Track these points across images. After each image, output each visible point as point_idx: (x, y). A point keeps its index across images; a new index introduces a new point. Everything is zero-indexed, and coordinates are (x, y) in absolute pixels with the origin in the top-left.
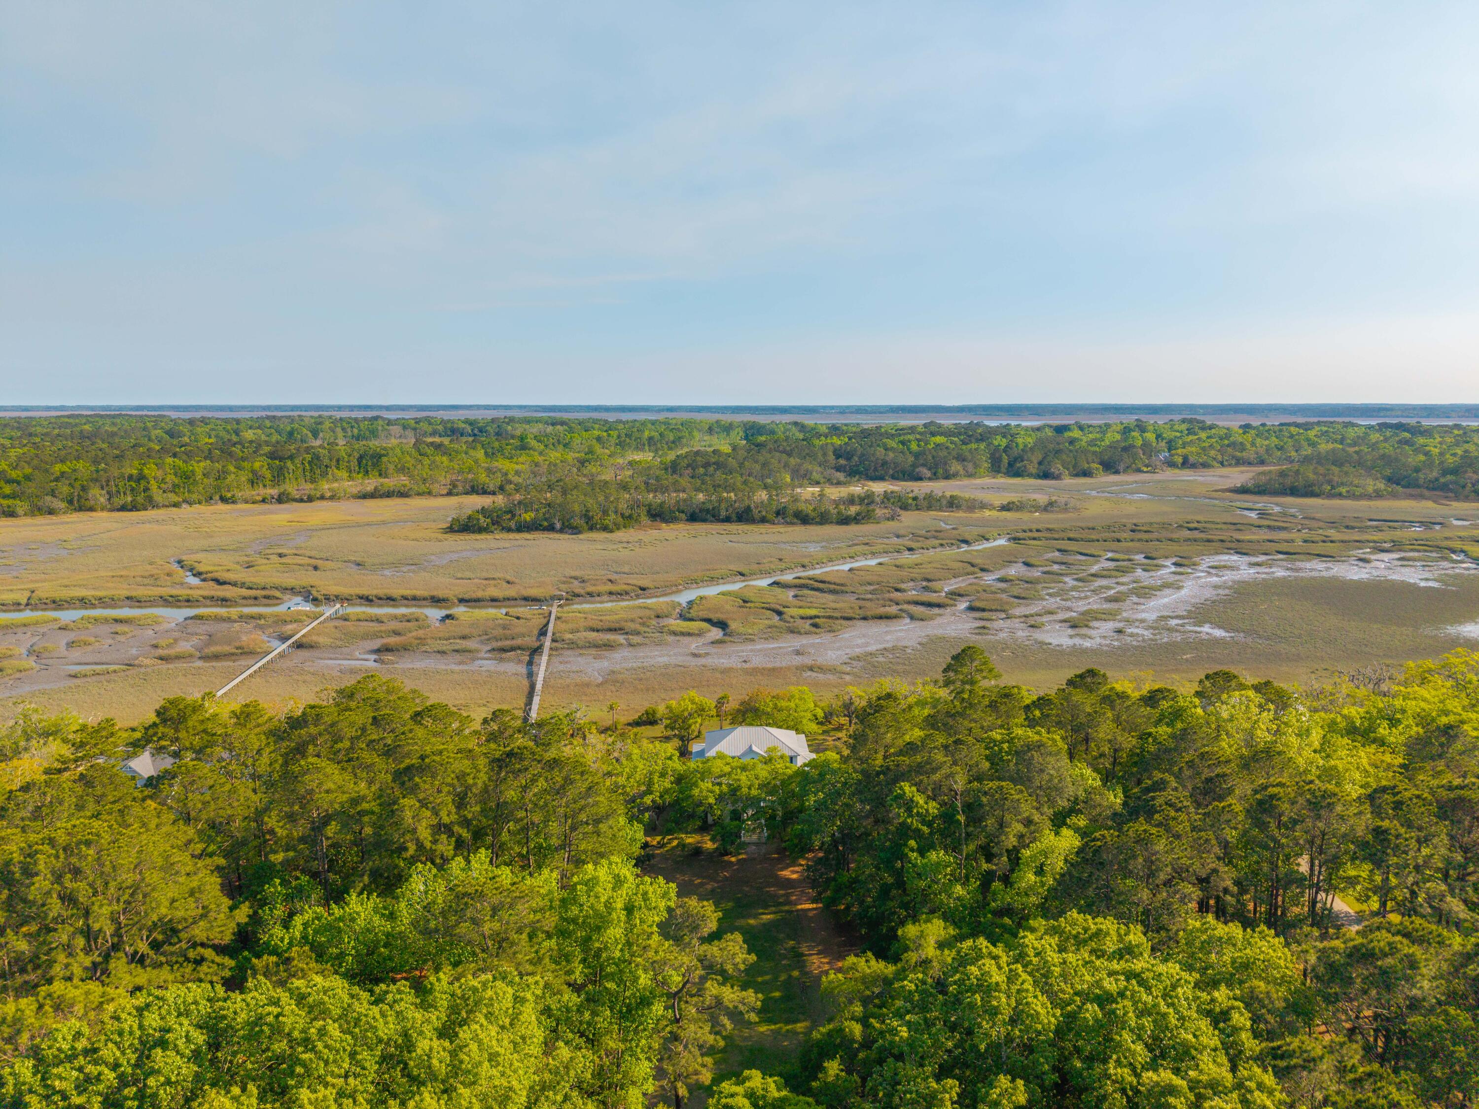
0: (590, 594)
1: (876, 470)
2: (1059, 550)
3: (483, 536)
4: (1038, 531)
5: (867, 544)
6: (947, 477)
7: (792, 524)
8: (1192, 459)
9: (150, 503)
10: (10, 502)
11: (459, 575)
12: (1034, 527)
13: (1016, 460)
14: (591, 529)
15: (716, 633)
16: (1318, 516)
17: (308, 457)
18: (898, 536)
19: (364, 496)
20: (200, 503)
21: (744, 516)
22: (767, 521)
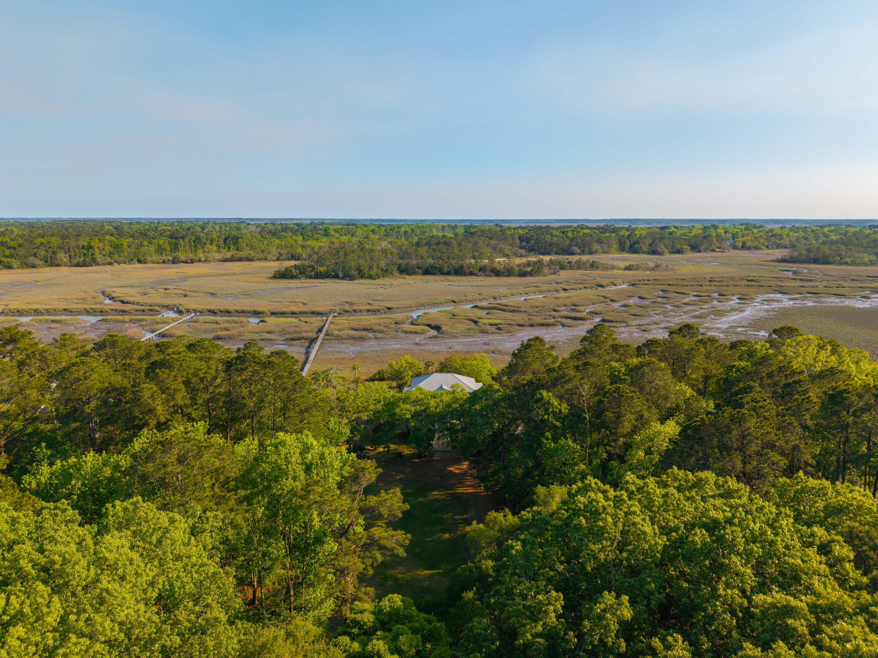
0: (355, 311)
1: (545, 248)
2: (662, 291)
3: (294, 281)
4: (648, 280)
5: (537, 286)
6: (591, 253)
7: (489, 276)
8: (748, 244)
9: (94, 262)
10: (9, 260)
11: (274, 300)
12: (646, 278)
13: (635, 243)
14: (362, 277)
15: (433, 332)
16: (832, 274)
17: (193, 238)
18: (557, 283)
19: (225, 260)
20: (125, 263)
21: (459, 271)
22: (473, 275)
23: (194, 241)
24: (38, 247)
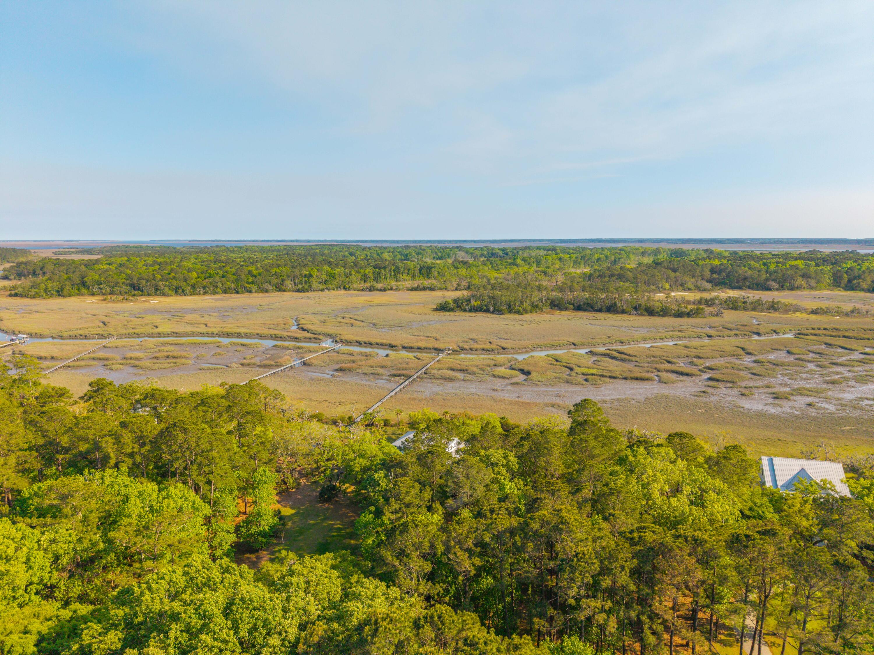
0: (472, 350)
1: (737, 282)
2: (826, 344)
3: (451, 313)
4: (825, 329)
5: (681, 331)
6: (792, 289)
7: (642, 315)
9: (311, 289)
11: (416, 334)
12: (815, 326)
13: (855, 278)
14: (510, 312)
15: (521, 377)
17: (393, 268)
18: (709, 327)
19: (413, 289)
20: (334, 289)
21: (611, 309)
22: (625, 313)
23: (394, 271)
24: (272, 276)
